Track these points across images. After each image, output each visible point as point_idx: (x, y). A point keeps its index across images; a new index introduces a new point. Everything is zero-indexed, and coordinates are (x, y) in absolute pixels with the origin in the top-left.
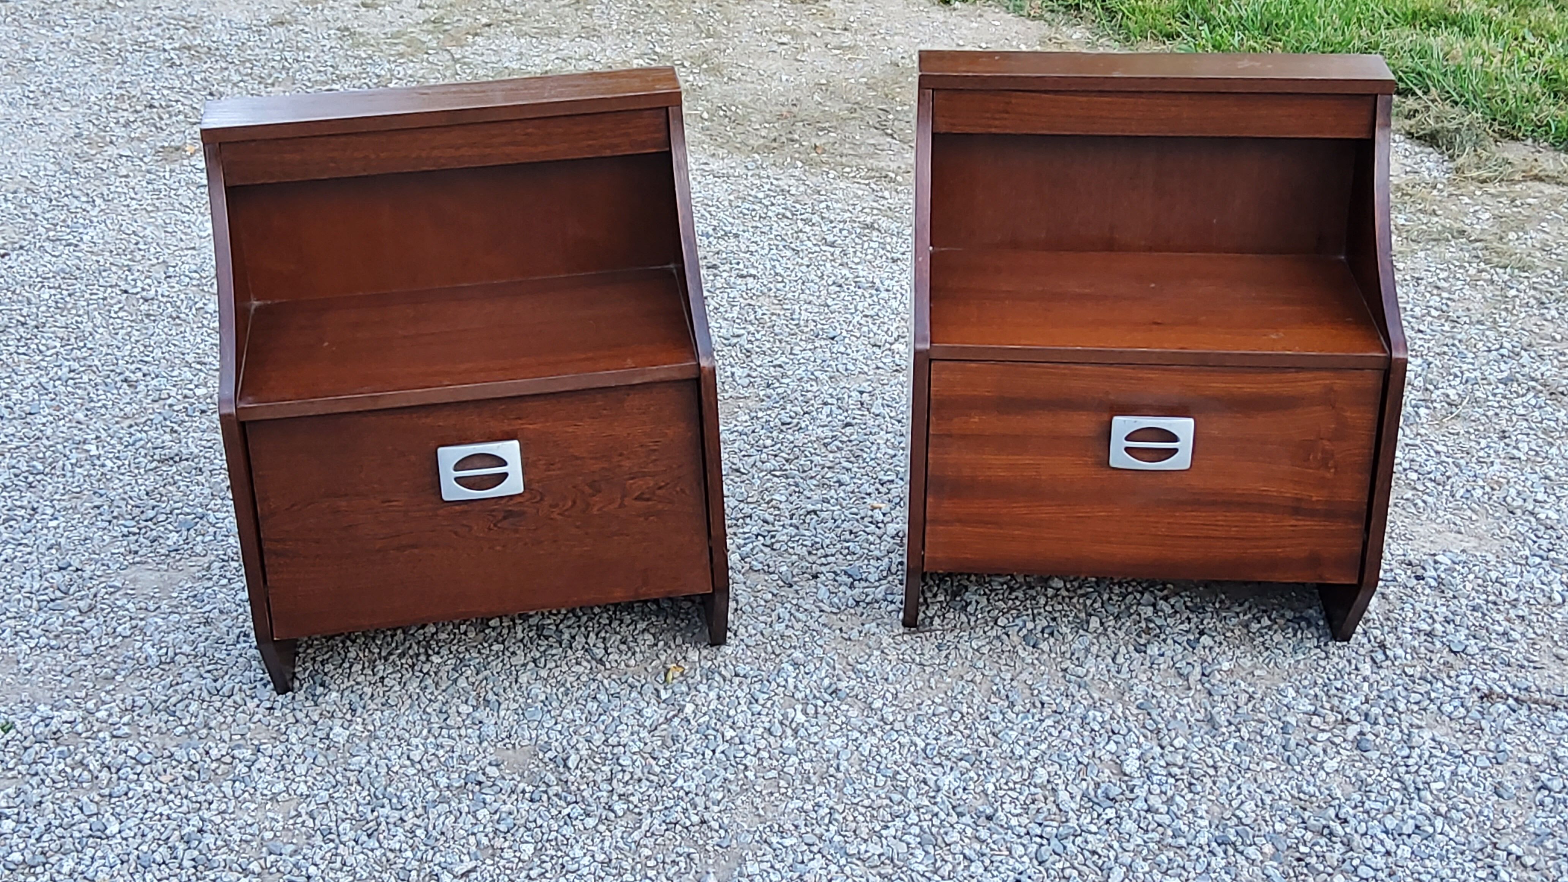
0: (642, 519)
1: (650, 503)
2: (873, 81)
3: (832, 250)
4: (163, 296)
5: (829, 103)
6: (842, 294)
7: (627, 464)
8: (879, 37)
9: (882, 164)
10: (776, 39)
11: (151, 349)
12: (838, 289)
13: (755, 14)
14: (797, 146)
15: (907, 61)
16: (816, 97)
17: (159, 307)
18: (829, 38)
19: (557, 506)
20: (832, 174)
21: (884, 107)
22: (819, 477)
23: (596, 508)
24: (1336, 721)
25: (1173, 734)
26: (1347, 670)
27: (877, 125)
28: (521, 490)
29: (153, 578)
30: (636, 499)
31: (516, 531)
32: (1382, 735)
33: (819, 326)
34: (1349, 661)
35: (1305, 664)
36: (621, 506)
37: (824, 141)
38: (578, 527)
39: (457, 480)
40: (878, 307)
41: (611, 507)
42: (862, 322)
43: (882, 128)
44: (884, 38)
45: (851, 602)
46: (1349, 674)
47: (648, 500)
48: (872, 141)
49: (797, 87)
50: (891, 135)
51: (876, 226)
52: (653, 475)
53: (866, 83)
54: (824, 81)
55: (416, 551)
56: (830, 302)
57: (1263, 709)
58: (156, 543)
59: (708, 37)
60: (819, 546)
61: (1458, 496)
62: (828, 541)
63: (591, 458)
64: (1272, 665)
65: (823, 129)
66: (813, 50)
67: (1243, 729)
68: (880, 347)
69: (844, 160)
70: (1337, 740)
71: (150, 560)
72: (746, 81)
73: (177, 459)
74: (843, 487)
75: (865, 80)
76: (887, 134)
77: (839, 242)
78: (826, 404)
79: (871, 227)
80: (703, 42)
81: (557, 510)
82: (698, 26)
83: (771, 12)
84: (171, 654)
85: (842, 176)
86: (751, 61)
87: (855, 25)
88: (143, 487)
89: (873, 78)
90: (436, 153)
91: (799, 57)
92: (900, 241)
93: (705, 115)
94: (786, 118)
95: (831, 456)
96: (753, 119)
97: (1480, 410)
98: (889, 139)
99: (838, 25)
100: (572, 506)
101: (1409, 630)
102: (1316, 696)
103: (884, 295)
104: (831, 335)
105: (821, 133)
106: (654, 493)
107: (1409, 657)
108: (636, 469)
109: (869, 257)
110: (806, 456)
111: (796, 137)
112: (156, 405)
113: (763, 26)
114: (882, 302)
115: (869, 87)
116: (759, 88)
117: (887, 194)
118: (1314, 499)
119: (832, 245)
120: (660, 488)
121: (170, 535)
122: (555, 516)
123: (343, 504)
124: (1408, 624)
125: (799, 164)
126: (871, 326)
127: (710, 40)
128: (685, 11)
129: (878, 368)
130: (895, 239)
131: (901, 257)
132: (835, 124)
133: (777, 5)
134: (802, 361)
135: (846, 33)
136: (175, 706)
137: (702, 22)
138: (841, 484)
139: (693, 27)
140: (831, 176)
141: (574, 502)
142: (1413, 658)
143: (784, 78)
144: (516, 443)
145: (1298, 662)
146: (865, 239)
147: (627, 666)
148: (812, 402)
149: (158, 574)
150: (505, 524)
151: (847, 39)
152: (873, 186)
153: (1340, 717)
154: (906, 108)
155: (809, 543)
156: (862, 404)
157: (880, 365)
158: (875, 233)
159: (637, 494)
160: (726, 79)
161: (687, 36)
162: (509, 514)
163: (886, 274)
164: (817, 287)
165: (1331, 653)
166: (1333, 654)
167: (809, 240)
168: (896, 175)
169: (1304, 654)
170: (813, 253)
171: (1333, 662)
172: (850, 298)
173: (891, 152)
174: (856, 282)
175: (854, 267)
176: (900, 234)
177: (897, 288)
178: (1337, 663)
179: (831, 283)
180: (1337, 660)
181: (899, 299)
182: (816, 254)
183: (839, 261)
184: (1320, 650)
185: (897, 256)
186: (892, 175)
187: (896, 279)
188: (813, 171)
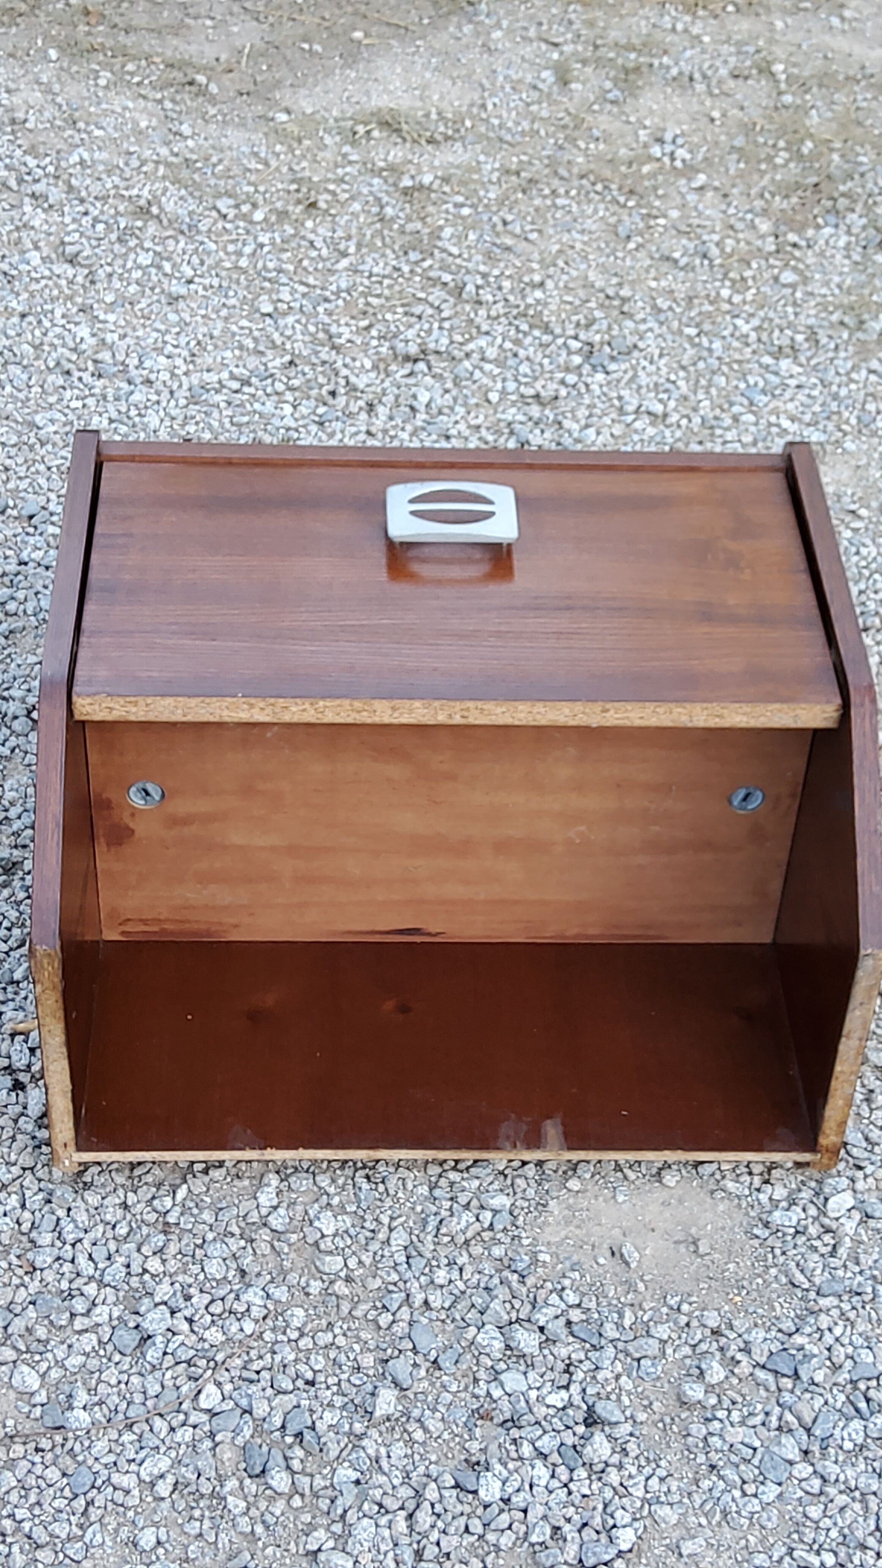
3: (70, 272)
6: (68, 394)
9: (193, 49)
12: (61, 381)
20: (105, 78)
26: (860, 1534)
51: (155, 210)
69: (127, 40)
77: (88, 252)
79: (144, 212)
85: (120, 81)
92: (191, 247)
104: (25, 513)
109: (132, 290)
117: (186, 129)
119: (74, 260)
130: (182, 243)
140: (102, 82)
145: (766, 1508)
152: (168, 105)
163: (155, 335)
164: (25, 377)
165: (833, 1478)
166: (837, 1480)
167: (37, 248)
168: (209, 79)
169: (780, 1484)
170: (37, 281)
171: (833, 1509)
172: (79, 404)
173: (209, 23)
174: (95, 361)
175: (102, 317)
176: (190, 231)
177: (165, 376)
178: (842, 1509)
179: (52, 364)
180: (842, 1499)
181: (164, 404)
182: (43, 282)
183: (79, 300)
184: (810, 1469)
185: (177, 288)
186: (201, 79)
187: (169, 349)
188: (75, 68)
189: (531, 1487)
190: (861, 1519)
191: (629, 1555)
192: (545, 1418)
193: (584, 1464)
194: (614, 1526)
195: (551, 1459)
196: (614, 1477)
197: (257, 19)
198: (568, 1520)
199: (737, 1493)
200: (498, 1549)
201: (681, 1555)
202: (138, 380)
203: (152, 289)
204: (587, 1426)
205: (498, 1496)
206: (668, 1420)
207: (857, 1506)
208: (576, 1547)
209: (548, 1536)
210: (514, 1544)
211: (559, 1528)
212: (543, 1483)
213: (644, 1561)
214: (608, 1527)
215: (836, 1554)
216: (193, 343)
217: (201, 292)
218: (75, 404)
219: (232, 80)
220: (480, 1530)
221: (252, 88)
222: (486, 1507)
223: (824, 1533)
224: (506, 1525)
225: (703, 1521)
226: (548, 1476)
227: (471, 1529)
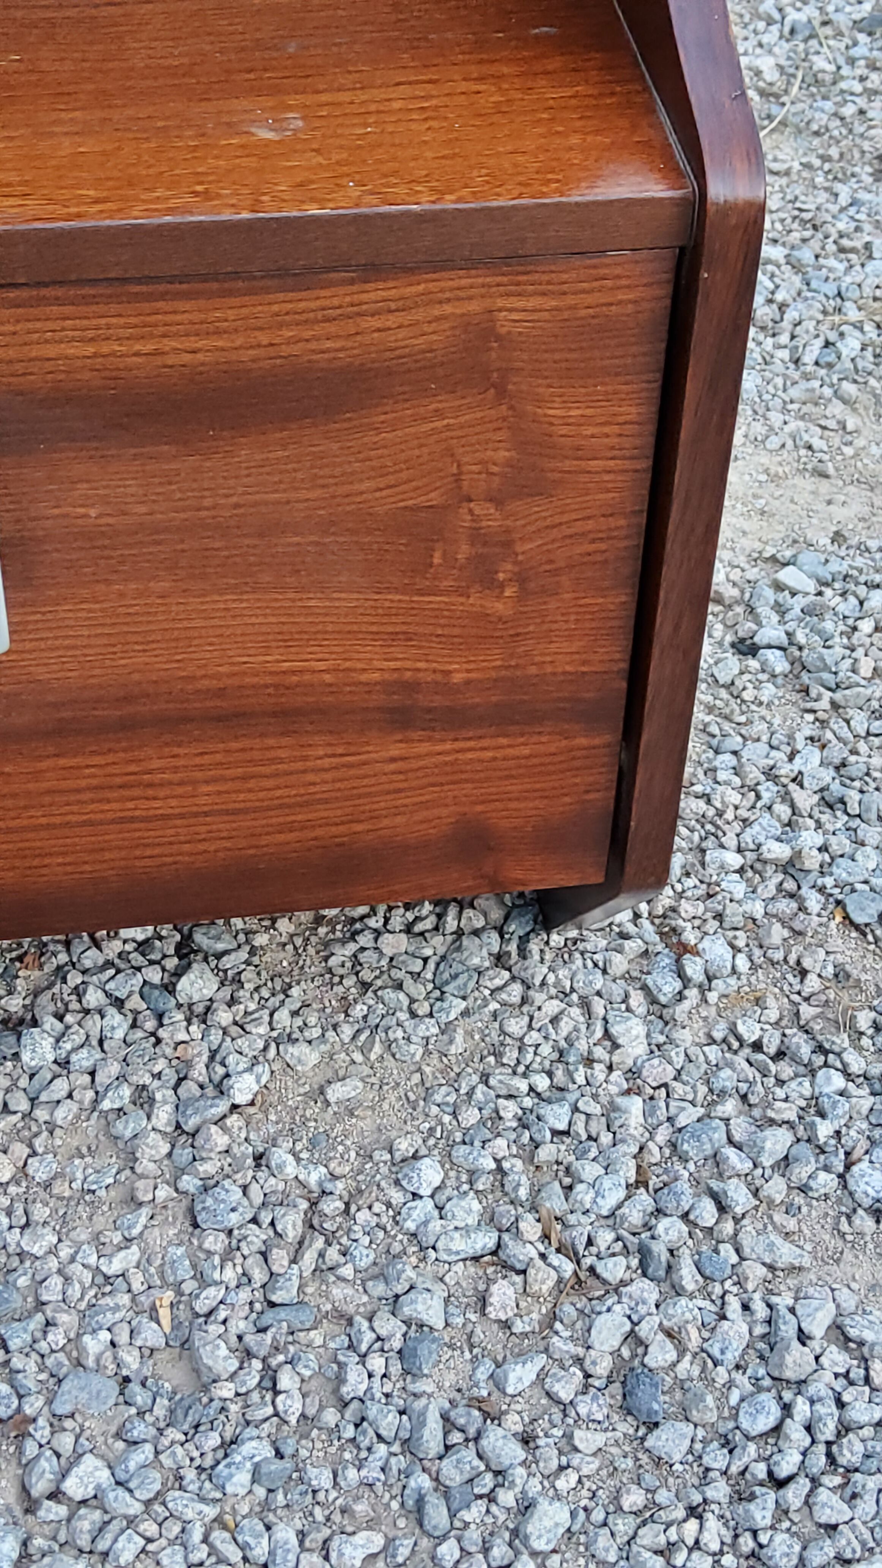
24: (560, 1281)
25: (66, 1442)
26: (582, 1045)
32: (694, 1339)
34: (585, 1005)
35: (470, 1034)
46: (589, 1061)
57: (347, 1271)
61: (808, 358)
64: (378, 1049)
67: (286, 1380)
70: (565, 1391)
97: (828, 106)
101: (734, 860)
102: (500, 1169)
107: (742, 963)
118: (457, 678)
124: (730, 840)
142: (754, 967)
145: (446, 1029)
153: (568, 1267)
165: (537, 982)
166: (543, 983)
169: (464, 998)
171: (542, 1019)
178: (555, 1020)
180: (553, 1007)
184: (506, 975)
189: (101, 1042)
190: (583, 1028)
191: (252, 1110)
192: (120, 955)
193: (179, 1006)
194: (227, 1075)
195: (129, 1005)
196: (224, 1016)
198: (158, 1076)
199: (403, 1016)
200: (51, 1128)
201: (327, 1103)
204: (180, 958)
205: (51, 1057)
206: (299, 941)
207: (575, 1012)
208: (169, 1108)
209: (127, 1101)
210: (78, 1117)
211: (144, 1087)
212: (119, 1034)
213: (273, 1117)
214: (217, 1078)
215: (550, 1074)
220: (24, 1105)
222: (32, 1076)
223: (531, 1050)
224: (64, 1093)
225: (358, 1057)
226: (126, 1026)
227: (12, 1107)
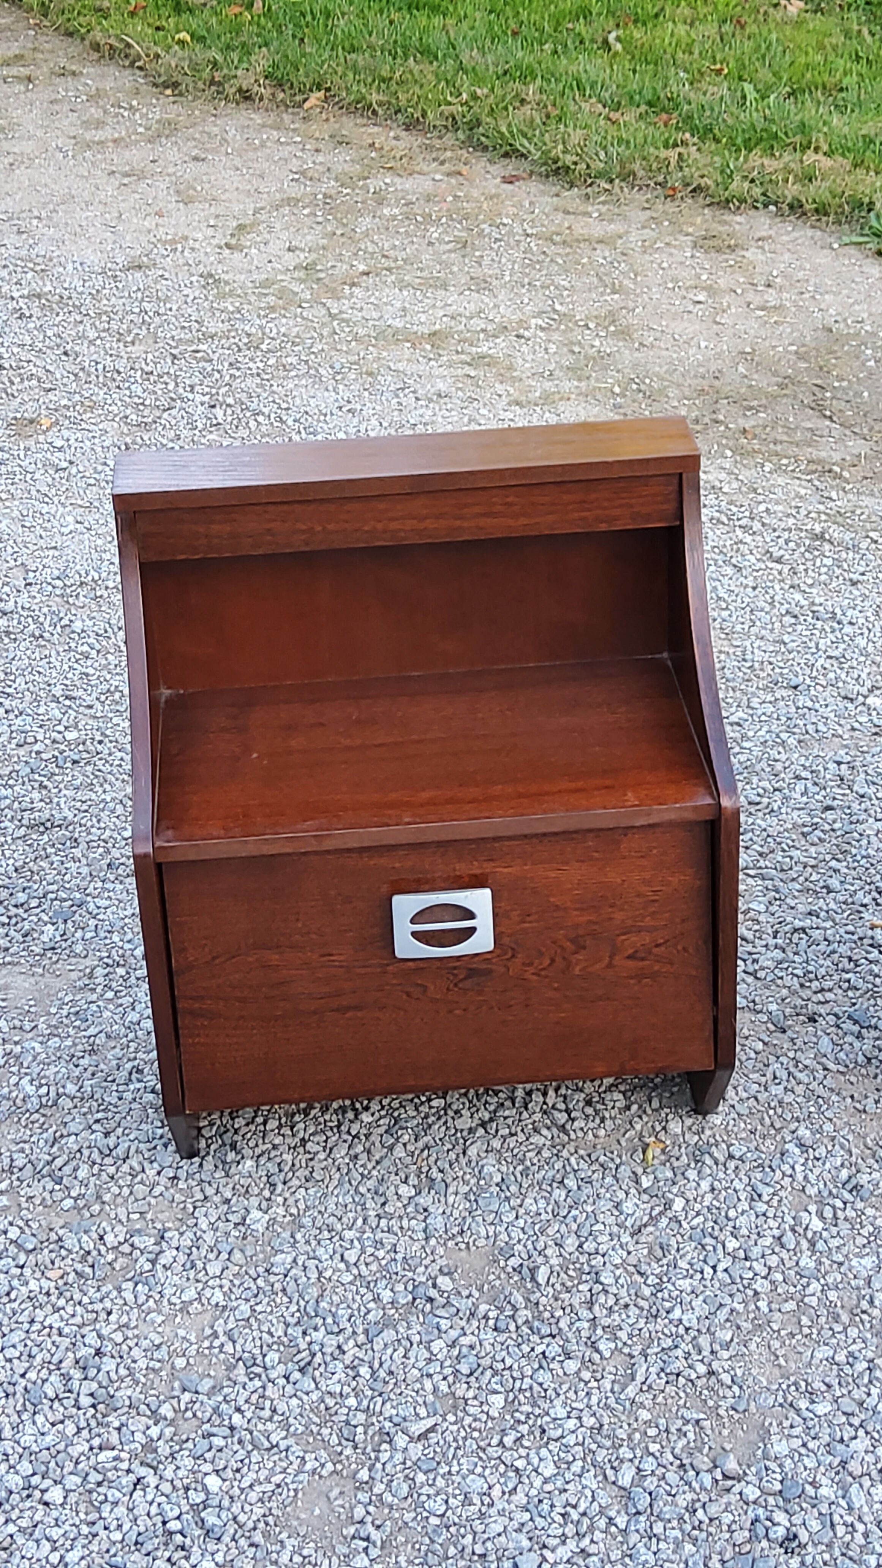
0: (632, 981)
1: (646, 963)
2: (803, 349)
3: (779, 567)
4: (23, 608)
5: (756, 376)
6: (799, 627)
7: (619, 916)
8: (807, 296)
9: (823, 454)
10: (691, 296)
11: (12, 677)
12: (793, 620)
13: (665, 265)
14: (722, 428)
15: (842, 325)
16: (741, 369)
17: (20, 623)
18: (750, 296)
19: (531, 964)
20: (768, 467)
21: (819, 382)
22: (801, 879)
23: (577, 969)
27: (813, 405)
28: (491, 947)
29: (27, 985)
30: (629, 957)
31: (480, 993)
33: (777, 670)
36: (610, 965)
37: (752, 423)
38: (556, 989)
39: (415, 934)
40: (843, 646)
41: (598, 966)
42: (827, 666)
43: (819, 408)
44: (813, 297)
45: (861, 1059)
47: (643, 959)
48: (810, 425)
49: (719, 356)
50: (830, 418)
51: (827, 536)
52: (650, 930)
53: (796, 353)
54: (748, 350)
55: (359, 1014)
56: (786, 638)
58: (29, 938)
59: (614, 292)
60: (812, 976)
62: (823, 971)
63: (576, 909)
65: (751, 408)
66: (733, 311)
68: (852, 700)
69: (779, 448)
71: (23, 961)
72: (659, 347)
73: (49, 825)
74: (832, 895)
75: (794, 348)
76: (825, 416)
77: (787, 557)
78: (798, 778)
79: (821, 537)
80: (608, 298)
81: (531, 970)
82: (601, 279)
83: (682, 263)
84: (52, 1094)
85: (778, 469)
86: (664, 323)
87: (778, 280)
88: (11, 861)
89: (804, 345)
90: (394, 525)
91: (718, 319)
92: (857, 556)
93: (617, 390)
94: (708, 394)
95: (813, 849)
96: (671, 395)
98: (828, 423)
99: (761, 280)
100: (550, 965)
103: (848, 629)
104: (793, 684)
105: (748, 413)
106: (650, 953)
108: (630, 922)
109: (823, 578)
110: (784, 851)
111: (721, 417)
112: (21, 752)
113: (675, 280)
114: (846, 638)
115: (800, 356)
116: (675, 356)
117: (834, 495)
119: (779, 561)
120: (657, 946)
121: (45, 929)
122: (527, 976)
123: (274, 958)
125: (729, 453)
126: (838, 671)
127: (616, 296)
128: (585, 260)
129: (853, 729)
130: (851, 554)
131: (861, 578)
132: (764, 401)
133: (689, 254)
134: (763, 718)
135: (770, 290)
136: (60, 1169)
137: (606, 275)
138: (830, 891)
139: (595, 280)
140: (767, 469)
141: (553, 961)
143: (703, 344)
144: (487, 892)
146: (816, 553)
147: (596, 1136)
148: (783, 775)
149: (32, 980)
150: (468, 984)
151: (771, 297)
152: (816, 483)
154: (845, 384)
155: (799, 972)
156: (842, 780)
157: (856, 725)
158: (827, 546)
159: (631, 951)
160: (636, 345)
161: (590, 290)
162: (472, 973)
163: (847, 601)
164: (768, 617)
167: (751, 553)
168: (842, 470)
170: (757, 571)
172: (808, 633)
173: (831, 439)
174: (813, 612)
175: (808, 590)
176: (856, 548)
177: (861, 621)
179: (784, 612)
181: (866, 635)
182: (761, 572)
183: (789, 582)
185: (856, 577)
186: (836, 469)
187: (859, 608)
188: (745, 462)
197: (865, 439)
202: (845, 622)
203: (837, 577)
216: (874, 606)
217: (871, 580)
218: (804, 633)
219: (857, 471)
221: (871, 475)
